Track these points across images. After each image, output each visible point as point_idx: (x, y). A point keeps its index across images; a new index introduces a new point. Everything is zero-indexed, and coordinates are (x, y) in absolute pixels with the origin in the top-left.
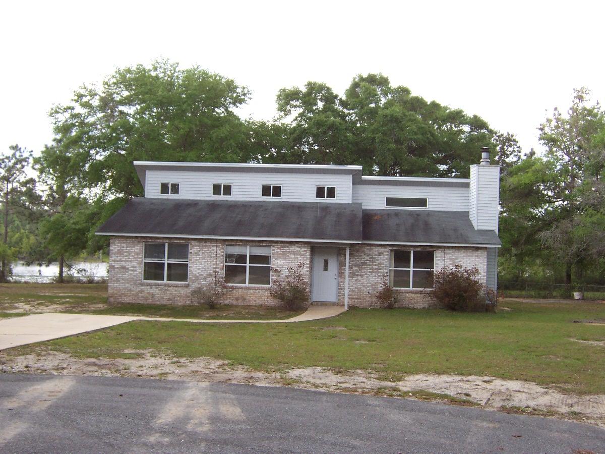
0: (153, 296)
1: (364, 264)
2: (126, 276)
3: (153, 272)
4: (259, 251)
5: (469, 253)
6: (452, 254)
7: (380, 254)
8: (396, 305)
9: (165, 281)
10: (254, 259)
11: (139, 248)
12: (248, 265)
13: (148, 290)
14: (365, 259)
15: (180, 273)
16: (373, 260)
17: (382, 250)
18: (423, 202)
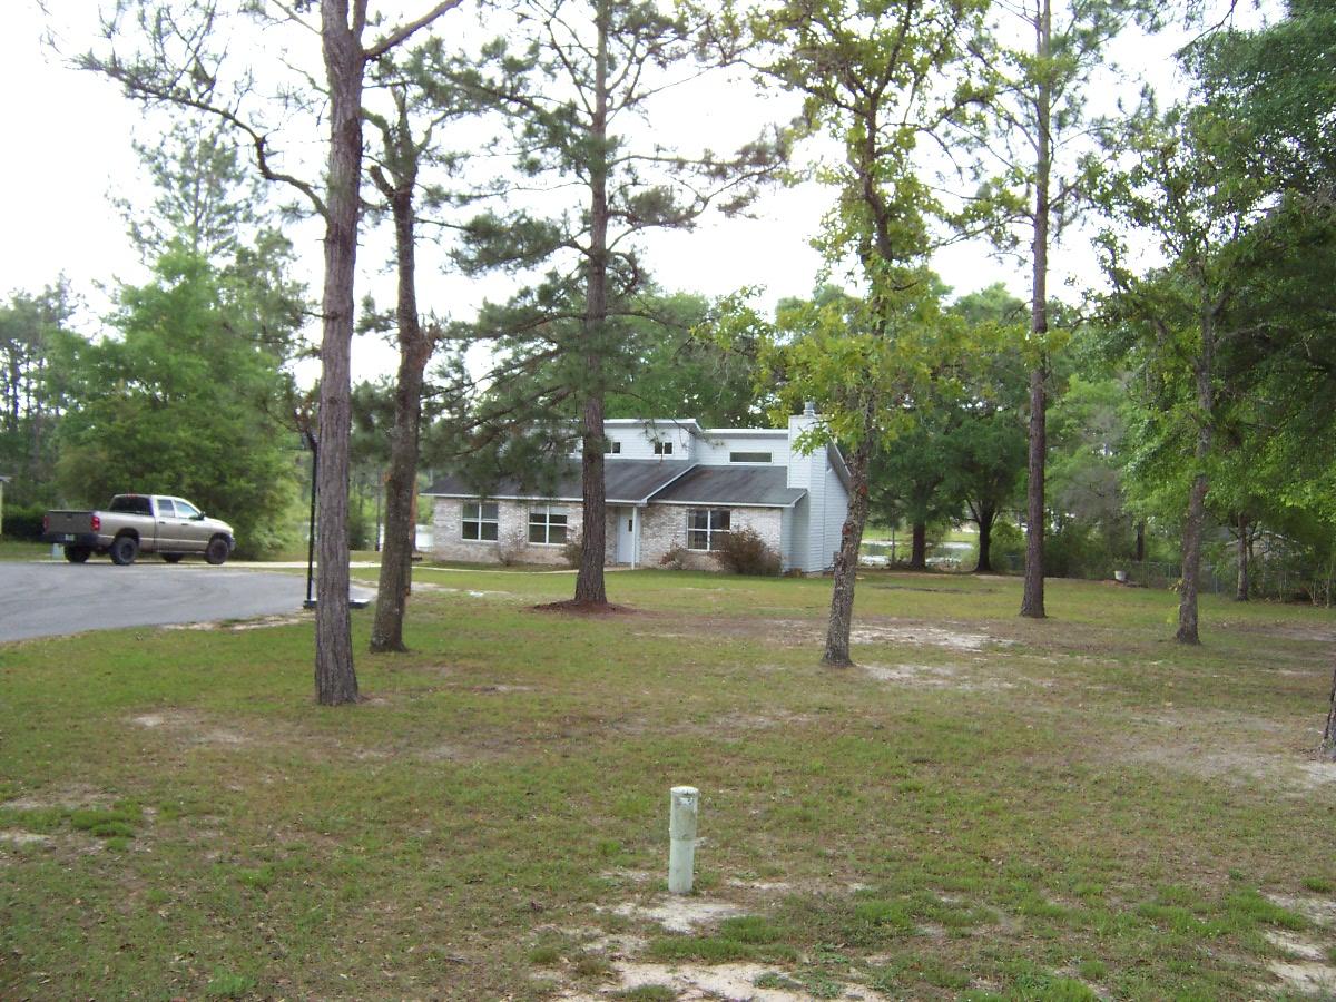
0: (468, 553)
1: (664, 524)
2: (447, 535)
3: (470, 530)
4: (558, 511)
5: (764, 513)
6: (746, 515)
7: (679, 514)
8: (684, 566)
9: (479, 540)
10: (554, 519)
11: (456, 508)
12: (548, 524)
13: (463, 547)
14: (664, 519)
15: (491, 531)
16: (672, 520)
17: (681, 509)
18: (767, 457)
